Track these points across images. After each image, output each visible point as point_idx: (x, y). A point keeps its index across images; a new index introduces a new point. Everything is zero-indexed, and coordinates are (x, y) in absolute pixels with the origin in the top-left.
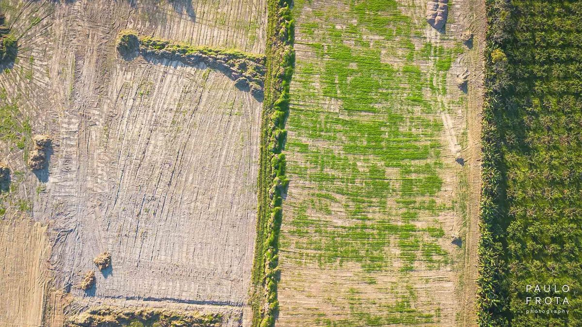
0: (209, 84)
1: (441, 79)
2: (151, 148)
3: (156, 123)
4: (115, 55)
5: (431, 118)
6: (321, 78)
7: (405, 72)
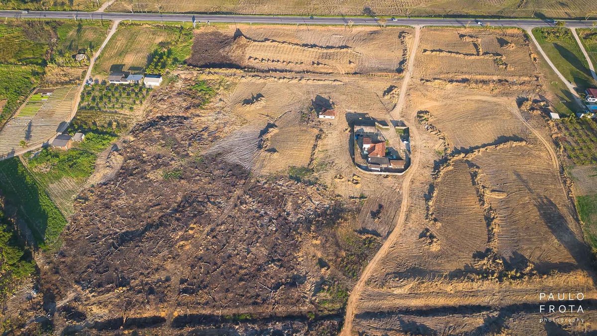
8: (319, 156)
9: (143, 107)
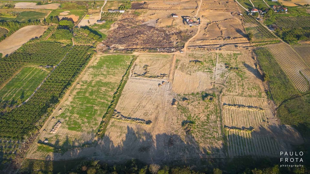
0: (128, 114)
1: (65, 111)
2: (146, 103)
3: (144, 107)
4: (153, 122)
5: (72, 104)
6: (97, 113)
7: (74, 113)
8: (174, 24)
9: (120, 16)
